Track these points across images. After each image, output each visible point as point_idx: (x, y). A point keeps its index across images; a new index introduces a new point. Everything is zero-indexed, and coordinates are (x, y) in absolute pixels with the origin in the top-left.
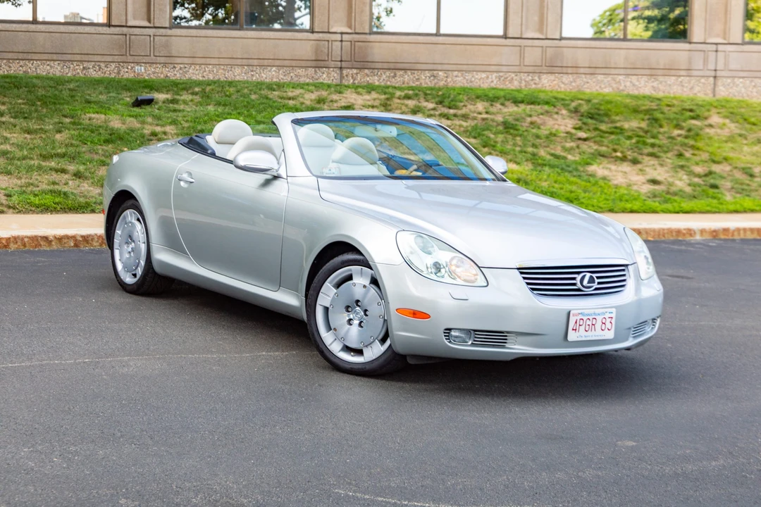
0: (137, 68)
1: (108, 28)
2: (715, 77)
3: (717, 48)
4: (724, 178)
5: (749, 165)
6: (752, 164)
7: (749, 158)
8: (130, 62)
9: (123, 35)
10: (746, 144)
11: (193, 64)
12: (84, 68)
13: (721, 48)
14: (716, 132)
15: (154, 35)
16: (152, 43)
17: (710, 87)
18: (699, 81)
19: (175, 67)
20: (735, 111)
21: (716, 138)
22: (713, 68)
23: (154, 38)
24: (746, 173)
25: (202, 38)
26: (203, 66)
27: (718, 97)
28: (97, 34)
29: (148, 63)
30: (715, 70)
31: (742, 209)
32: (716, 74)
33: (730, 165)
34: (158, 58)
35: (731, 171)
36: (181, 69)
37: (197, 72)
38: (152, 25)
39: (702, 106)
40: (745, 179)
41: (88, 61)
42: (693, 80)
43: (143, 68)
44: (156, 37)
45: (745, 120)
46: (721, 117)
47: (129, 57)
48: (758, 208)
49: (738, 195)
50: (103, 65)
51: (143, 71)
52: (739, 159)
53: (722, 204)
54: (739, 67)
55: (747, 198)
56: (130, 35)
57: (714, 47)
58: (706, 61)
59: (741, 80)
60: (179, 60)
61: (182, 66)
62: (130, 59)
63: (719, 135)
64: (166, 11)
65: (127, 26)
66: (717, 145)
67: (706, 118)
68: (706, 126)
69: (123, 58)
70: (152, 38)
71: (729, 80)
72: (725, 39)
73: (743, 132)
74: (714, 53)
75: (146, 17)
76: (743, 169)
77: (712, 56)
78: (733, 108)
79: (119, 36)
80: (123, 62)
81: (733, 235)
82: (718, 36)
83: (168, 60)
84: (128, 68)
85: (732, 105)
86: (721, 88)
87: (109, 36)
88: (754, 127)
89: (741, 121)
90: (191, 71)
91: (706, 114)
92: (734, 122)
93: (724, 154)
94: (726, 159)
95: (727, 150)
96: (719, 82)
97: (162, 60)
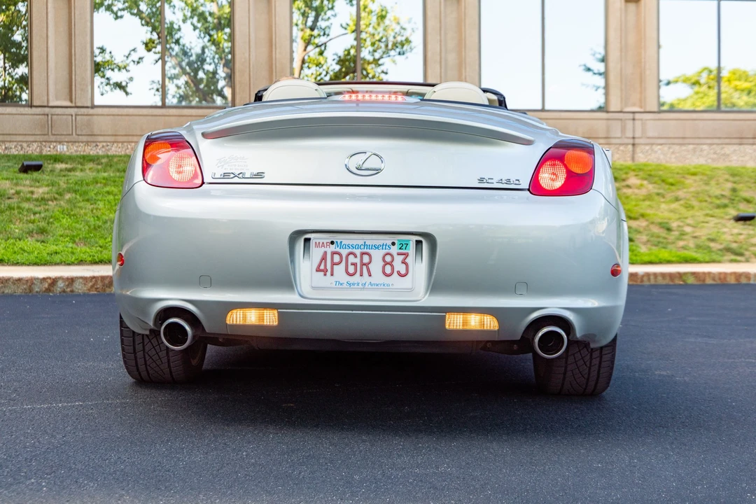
0: (59, 147)
1: (30, 109)
2: (634, 145)
3: (634, 116)
4: (640, 232)
5: (665, 221)
6: (670, 219)
7: (667, 214)
8: (52, 142)
9: (44, 115)
10: (664, 202)
11: (115, 142)
12: (6, 148)
13: (637, 116)
14: (634, 192)
15: (76, 115)
16: (74, 122)
17: (629, 154)
18: (618, 149)
19: (97, 145)
20: (653, 173)
21: (633, 197)
22: (631, 136)
23: (76, 118)
24: (663, 227)
25: (123, 117)
26: (125, 144)
27: (636, 163)
28: (19, 114)
29: (71, 142)
30: (634, 138)
31: (657, 260)
32: (634, 141)
33: (647, 220)
34: (80, 137)
35: (648, 226)
36: (103, 147)
37: (119, 150)
38: (73, 105)
39: (621, 169)
40: (663, 233)
41: (10, 142)
42: (613, 147)
43: (65, 147)
44: (78, 117)
45: (663, 181)
46: (639, 179)
47: (52, 137)
48: (674, 259)
49: (654, 248)
50: (25, 145)
51: (65, 149)
52: (656, 215)
53: (636, 255)
54: (656, 135)
55: (663, 250)
56: (52, 115)
57: (631, 116)
58: (623, 130)
59: (659, 147)
60: (101, 139)
61: (104, 144)
62: (53, 138)
63: (636, 195)
64: (87, 91)
65: (48, 107)
66: (634, 203)
67: (624, 180)
68: (623, 186)
69: (46, 138)
70: (74, 118)
71: (647, 148)
72: (641, 107)
73: (661, 191)
74: (631, 122)
75: (68, 97)
76: (660, 224)
77: (630, 124)
78: (650, 171)
79: (41, 117)
80: (45, 142)
81: (642, 281)
82: (634, 105)
83: (90, 139)
84: (50, 147)
85: (650, 168)
86: (640, 155)
87: (31, 117)
88: (673, 188)
89: (659, 182)
90: (113, 149)
91: (624, 176)
92: (651, 183)
93: (642, 211)
94: (643, 216)
95: (644, 207)
96: (638, 149)
97: (85, 139)
